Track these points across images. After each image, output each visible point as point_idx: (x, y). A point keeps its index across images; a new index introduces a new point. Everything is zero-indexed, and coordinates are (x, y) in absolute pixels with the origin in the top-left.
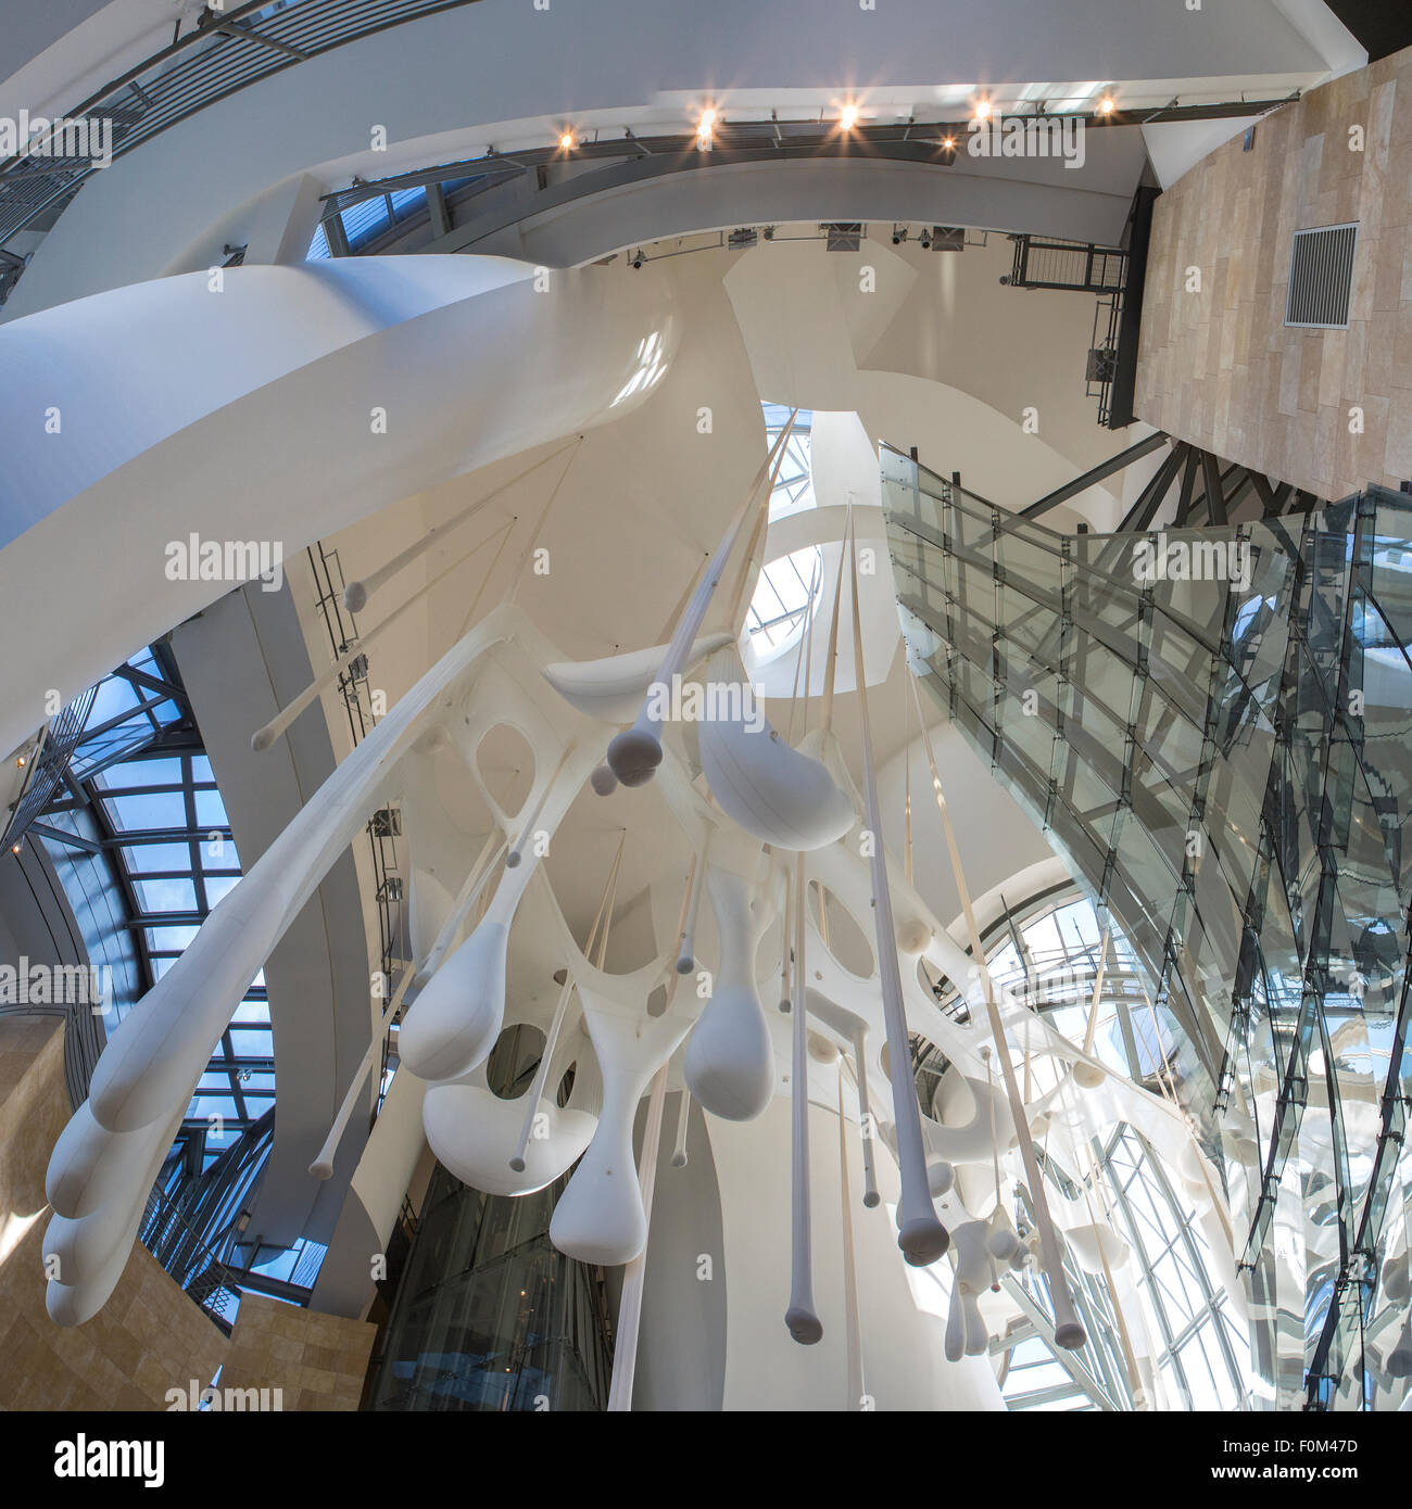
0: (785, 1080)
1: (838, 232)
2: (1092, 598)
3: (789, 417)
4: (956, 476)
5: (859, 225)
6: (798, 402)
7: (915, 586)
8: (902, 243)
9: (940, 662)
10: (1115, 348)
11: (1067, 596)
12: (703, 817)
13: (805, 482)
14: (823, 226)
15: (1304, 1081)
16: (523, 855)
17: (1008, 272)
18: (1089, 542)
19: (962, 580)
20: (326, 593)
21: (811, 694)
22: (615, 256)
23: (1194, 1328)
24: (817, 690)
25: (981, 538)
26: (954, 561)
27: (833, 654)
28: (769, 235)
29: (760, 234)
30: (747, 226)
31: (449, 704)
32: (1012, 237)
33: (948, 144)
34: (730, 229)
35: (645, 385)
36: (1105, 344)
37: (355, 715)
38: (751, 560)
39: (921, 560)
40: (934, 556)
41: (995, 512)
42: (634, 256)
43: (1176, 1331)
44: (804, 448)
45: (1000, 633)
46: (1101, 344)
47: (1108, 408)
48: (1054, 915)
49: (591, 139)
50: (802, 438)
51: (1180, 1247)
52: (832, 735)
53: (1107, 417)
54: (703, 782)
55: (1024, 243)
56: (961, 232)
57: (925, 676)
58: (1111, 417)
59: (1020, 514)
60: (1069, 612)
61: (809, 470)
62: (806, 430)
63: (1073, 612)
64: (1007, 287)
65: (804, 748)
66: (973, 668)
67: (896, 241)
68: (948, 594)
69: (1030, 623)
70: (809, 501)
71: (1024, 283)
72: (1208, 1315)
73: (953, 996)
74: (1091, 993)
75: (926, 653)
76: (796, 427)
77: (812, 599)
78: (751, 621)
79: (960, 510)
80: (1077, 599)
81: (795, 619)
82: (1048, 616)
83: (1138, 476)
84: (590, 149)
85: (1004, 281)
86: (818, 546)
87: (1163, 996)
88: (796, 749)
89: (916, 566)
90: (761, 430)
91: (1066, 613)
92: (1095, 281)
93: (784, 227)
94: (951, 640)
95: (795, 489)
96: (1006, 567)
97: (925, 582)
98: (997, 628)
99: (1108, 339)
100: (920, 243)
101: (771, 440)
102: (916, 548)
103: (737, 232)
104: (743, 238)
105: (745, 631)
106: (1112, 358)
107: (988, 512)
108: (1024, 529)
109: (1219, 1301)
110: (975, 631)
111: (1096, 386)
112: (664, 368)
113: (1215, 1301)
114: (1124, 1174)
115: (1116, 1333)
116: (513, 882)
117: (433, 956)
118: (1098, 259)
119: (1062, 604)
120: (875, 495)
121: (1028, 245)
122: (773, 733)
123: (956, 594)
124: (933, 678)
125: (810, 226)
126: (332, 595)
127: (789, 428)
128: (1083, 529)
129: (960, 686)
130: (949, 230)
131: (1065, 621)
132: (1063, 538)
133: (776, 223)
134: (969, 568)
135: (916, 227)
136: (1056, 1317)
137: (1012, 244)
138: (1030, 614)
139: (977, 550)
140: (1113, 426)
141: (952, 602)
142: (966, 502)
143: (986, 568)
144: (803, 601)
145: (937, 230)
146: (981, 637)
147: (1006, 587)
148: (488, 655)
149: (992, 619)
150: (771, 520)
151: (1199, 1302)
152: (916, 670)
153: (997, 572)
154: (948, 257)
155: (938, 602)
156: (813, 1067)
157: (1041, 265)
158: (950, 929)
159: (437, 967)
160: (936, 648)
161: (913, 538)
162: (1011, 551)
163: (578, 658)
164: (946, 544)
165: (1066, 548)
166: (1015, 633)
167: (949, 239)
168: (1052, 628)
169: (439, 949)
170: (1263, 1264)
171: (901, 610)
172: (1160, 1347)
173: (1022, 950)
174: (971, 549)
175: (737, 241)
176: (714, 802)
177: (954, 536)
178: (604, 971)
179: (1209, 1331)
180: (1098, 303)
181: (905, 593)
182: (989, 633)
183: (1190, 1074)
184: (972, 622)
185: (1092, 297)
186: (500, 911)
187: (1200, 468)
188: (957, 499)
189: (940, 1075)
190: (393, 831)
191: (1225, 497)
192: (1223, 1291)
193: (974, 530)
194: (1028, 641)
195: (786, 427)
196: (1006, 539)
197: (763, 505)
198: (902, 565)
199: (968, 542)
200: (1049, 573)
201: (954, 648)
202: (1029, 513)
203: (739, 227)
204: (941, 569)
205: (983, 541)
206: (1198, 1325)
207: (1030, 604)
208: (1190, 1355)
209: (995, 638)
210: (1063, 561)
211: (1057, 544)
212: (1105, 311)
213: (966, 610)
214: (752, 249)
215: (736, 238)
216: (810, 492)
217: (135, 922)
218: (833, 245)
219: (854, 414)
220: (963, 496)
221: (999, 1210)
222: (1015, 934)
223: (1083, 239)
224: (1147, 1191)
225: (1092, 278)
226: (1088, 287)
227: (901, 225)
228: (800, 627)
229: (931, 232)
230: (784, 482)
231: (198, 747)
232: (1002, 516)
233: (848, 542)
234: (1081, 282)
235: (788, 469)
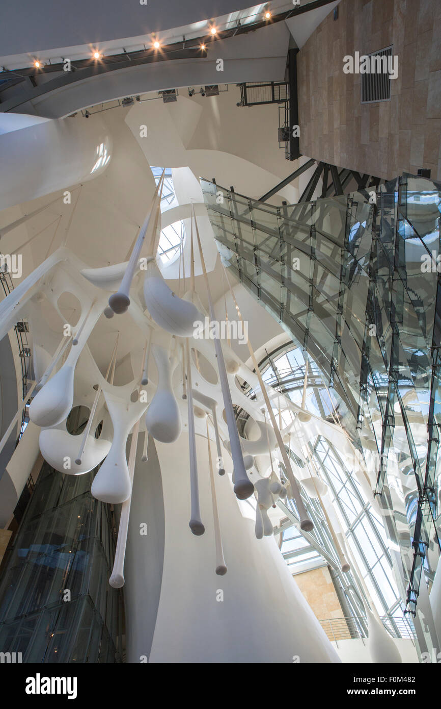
0: (186, 426)
1: (166, 94)
2: (291, 230)
3: (162, 171)
4: (232, 188)
5: (175, 90)
6: (164, 165)
7: (221, 233)
8: (193, 95)
9: (234, 261)
10: (288, 127)
11: (281, 230)
12: (149, 326)
13: (172, 197)
14: (160, 92)
15: (393, 417)
16: (79, 340)
17: (239, 101)
18: (288, 208)
19: (239, 228)
21: (186, 277)
22: (76, 113)
23: (359, 519)
24: (188, 275)
25: (245, 211)
26: (235, 222)
27: (193, 261)
28: (138, 99)
29: (135, 99)
30: (128, 97)
31: (44, 284)
32: (238, 85)
34: (122, 98)
36: (285, 125)
38: (156, 228)
39: (223, 222)
40: (227, 220)
41: (249, 201)
42: (84, 113)
43: (352, 522)
44: (170, 183)
45: (256, 248)
46: (283, 125)
47: (289, 152)
48: (286, 355)
50: (169, 179)
51: (348, 485)
52: (195, 292)
53: (289, 155)
54: (147, 312)
55: (244, 86)
56: (217, 87)
57: (229, 267)
58: (291, 156)
59: (259, 200)
60: (282, 237)
61: (174, 191)
62: (170, 176)
63: (284, 237)
64: (240, 107)
65: (185, 298)
66: (247, 262)
67: (190, 95)
68: (235, 235)
69: (268, 242)
70: (176, 203)
71: (247, 104)
72: (364, 514)
73: (249, 389)
74: (303, 384)
75: (228, 257)
76: (166, 175)
77: (182, 241)
78: (159, 251)
79: (235, 201)
80: (285, 231)
81: (177, 249)
82: (274, 240)
83: (304, 179)
85: (238, 105)
86: (182, 221)
87: (332, 384)
88: (182, 298)
89: (221, 225)
91: (281, 237)
92: (276, 98)
93: (143, 96)
94: (237, 252)
95: (169, 199)
96: (256, 222)
97: (225, 231)
98: (255, 246)
99: (285, 122)
100: (201, 94)
101: (157, 181)
102: (220, 218)
103: (125, 100)
104: (128, 102)
105: (158, 255)
106: (288, 130)
107: (246, 201)
108: (261, 206)
109: (368, 508)
110: (246, 248)
111: (283, 144)
113: (366, 508)
114: (322, 455)
115: (326, 523)
116: (75, 351)
117: (43, 378)
118: (276, 88)
119: (279, 234)
120: (201, 199)
121: (246, 87)
122: (173, 293)
123: (238, 234)
124: (232, 267)
125: (155, 93)
128: (285, 203)
129: (243, 269)
130: (211, 87)
131: (281, 241)
132: (277, 208)
133: (139, 94)
134: (241, 224)
136: (300, 516)
137: (239, 88)
138: (267, 239)
139: (244, 216)
140: (292, 159)
141: (236, 237)
142: (237, 198)
143: (248, 223)
144: (179, 242)
145: (207, 87)
146: (249, 250)
147: (257, 230)
148: (58, 266)
149: (252, 243)
150: (162, 211)
151: (360, 509)
152: (225, 265)
153: (253, 224)
154: (213, 99)
155: (231, 238)
156: (197, 420)
157: (252, 95)
158: (246, 363)
159: (45, 383)
160: (232, 255)
161: (218, 214)
162: (257, 215)
163: (93, 267)
164: (232, 215)
165: (279, 212)
166: (262, 247)
167: (212, 90)
168: (277, 244)
169: (46, 375)
170: (385, 493)
171: (217, 242)
172: (345, 528)
173: (275, 369)
174: (241, 216)
175: (126, 103)
176: (153, 321)
177: (234, 212)
178: (113, 385)
179: (365, 520)
180: (279, 107)
181: (218, 235)
182: (252, 248)
183: (345, 414)
184: (245, 244)
185: (276, 105)
186: (71, 361)
187: (330, 172)
188: (234, 197)
189: (246, 420)
190: (25, 330)
191: (341, 182)
192: (369, 503)
193: (242, 209)
194: (268, 250)
195: (162, 175)
196: (255, 210)
197: (158, 207)
198: (215, 225)
199: (240, 214)
200: (273, 222)
201: (239, 255)
202: (263, 199)
203: (125, 97)
204: (231, 225)
205: (246, 213)
206: (361, 518)
207: (267, 235)
208: (358, 531)
209: (255, 250)
210: (278, 217)
211: (275, 211)
212: (283, 111)
213: (242, 240)
214: (132, 106)
216: (175, 201)
218: (166, 100)
219: (188, 167)
220: (236, 196)
221: (273, 474)
222: (272, 364)
223: (268, 80)
224: (333, 463)
225: (275, 97)
226: (274, 101)
227: (191, 88)
228: (179, 252)
229: (204, 89)
230: (165, 197)
232: (252, 202)
233: (193, 218)
234: (271, 100)
235: (165, 192)
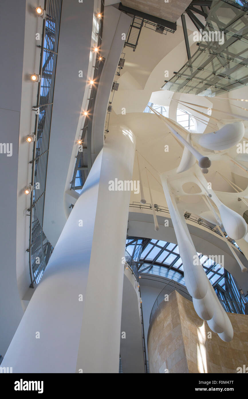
1: (114, 88)
2: (215, 46)
3: (148, 107)
4: (175, 73)
5: (114, 83)
6: (146, 105)
7: (195, 90)
8: (120, 74)
9: (214, 90)
10: (157, 24)
11: (212, 52)
13: (163, 108)
14: (112, 91)
16: (210, 194)
17: (132, 49)
18: (202, 43)
19: (198, 78)
20: (139, 206)
21: (208, 121)
22: (105, 136)
25: (190, 71)
26: (193, 79)
27: (202, 113)
28: (110, 103)
29: (110, 105)
30: (107, 107)
31: (173, 193)
32: (124, 47)
33: (100, 59)
34: (107, 111)
35: (132, 135)
36: (155, 27)
37: (164, 211)
38: (175, 124)
39: (190, 86)
40: (190, 83)
41: (186, 66)
42: (106, 132)
44: (156, 106)
45: (214, 73)
47: (171, 30)
49: (81, 137)
50: (154, 106)
52: (220, 120)
53: (173, 30)
55: (127, 44)
56: (121, 59)
57: (216, 94)
58: (173, 29)
59: (188, 60)
60: (217, 53)
61: (161, 106)
62: (152, 104)
63: (217, 52)
64: (136, 50)
65: (220, 127)
66: (219, 82)
67: (119, 75)
68: (200, 83)
69: (214, 64)
70: (167, 108)
71: (136, 46)
75: (211, 92)
76: (151, 106)
77: (188, 114)
78: (187, 128)
79: (182, 74)
80: (214, 50)
81: (191, 119)
82: (215, 59)
83: (190, 25)
84: (83, 138)
85: (134, 51)
86: (178, 109)
88: (220, 129)
89: (191, 88)
90: (149, 114)
91: (216, 54)
92: (139, 26)
93: (110, 100)
94: (211, 85)
95: (163, 110)
96: (199, 66)
97: (195, 87)
98: (213, 73)
99: (154, 26)
100: (121, 69)
101: (152, 112)
102: (187, 87)
103: (108, 110)
104: (110, 109)
105: (189, 131)
106: (159, 26)
107: (185, 67)
108: (192, 60)
111: (165, 32)
112: (130, 131)
116: (214, 198)
117: (218, 221)
118: (134, 25)
119: (214, 55)
120: (172, 93)
121: (127, 43)
122: (214, 133)
123: (201, 81)
125: (111, 93)
126: (140, 205)
127: (151, 108)
128: (198, 44)
129: (222, 87)
130: (120, 62)
131: (218, 55)
132: (198, 50)
133: (109, 101)
134: (196, 76)
135: (117, 70)
137: (126, 47)
138: (213, 64)
139: (193, 72)
140: (175, 29)
142: (181, 72)
143: (198, 71)
144: (188, 116)
145: (119, 65)
146: (213, 78)
147: (204, 68)
148: (168, 182)
149: (210, 74)
150: (168, 117)
152: (214, 96)
153: (200, 69)
154: (126, 64)
155: (201, 86)
157: (132, 41)
159: (221, 221)
160: (211, 90)
161: (184, 87)
162: (196, 65)
163: (178, 166)
164: (189, 80)
165: (201, 50)
166: (215, 69)
167: (122, 62)
168: (218, 59)
169: (218, 219)
171: (199, 95)
174: (192, 74)
175: (110, 110)
176: (221, 151)
177: (187, 77)
178: (244, 190)
180: (145, 27)
181: (195, 93)
182: (213, 76)
184: (208, 79)
185: (143, 28)
186: (219, 204)
187: (194, 6)
188: (180, 74)
190: (189, 215)
193: (188, 72)
194: (219, 66)
195: (150, 108)
196: (193, 65)
197: (165, 118)
198: (189, 91)
199: (190, 74)
200: (205, 56)
201: (213, 85)
202: (189, 57)
203: (107, 109)
204: (194, 82)
205: (191, 70)
207: (211, 63)
209: (215, 74)
210: (204, 51)
211: (199, 52)
212: (147, 25)
213: (205, 80)
214: (112, 107)
215: (109, 110)
216: (166, 107)
217: (170, 267)
218: (116, 89)
219: (152, 93)
220: (180, 72)
223: (129, 27)
225: (139, 27)
226: (140, 29)
227: (116, 73)
228: (193, 118)
229: (119, 66)
230: (161, 112)
231: (150, 240)
232: (187, 64)
233: (179, 102)
234: (139, 30)
235: (159, 110)
